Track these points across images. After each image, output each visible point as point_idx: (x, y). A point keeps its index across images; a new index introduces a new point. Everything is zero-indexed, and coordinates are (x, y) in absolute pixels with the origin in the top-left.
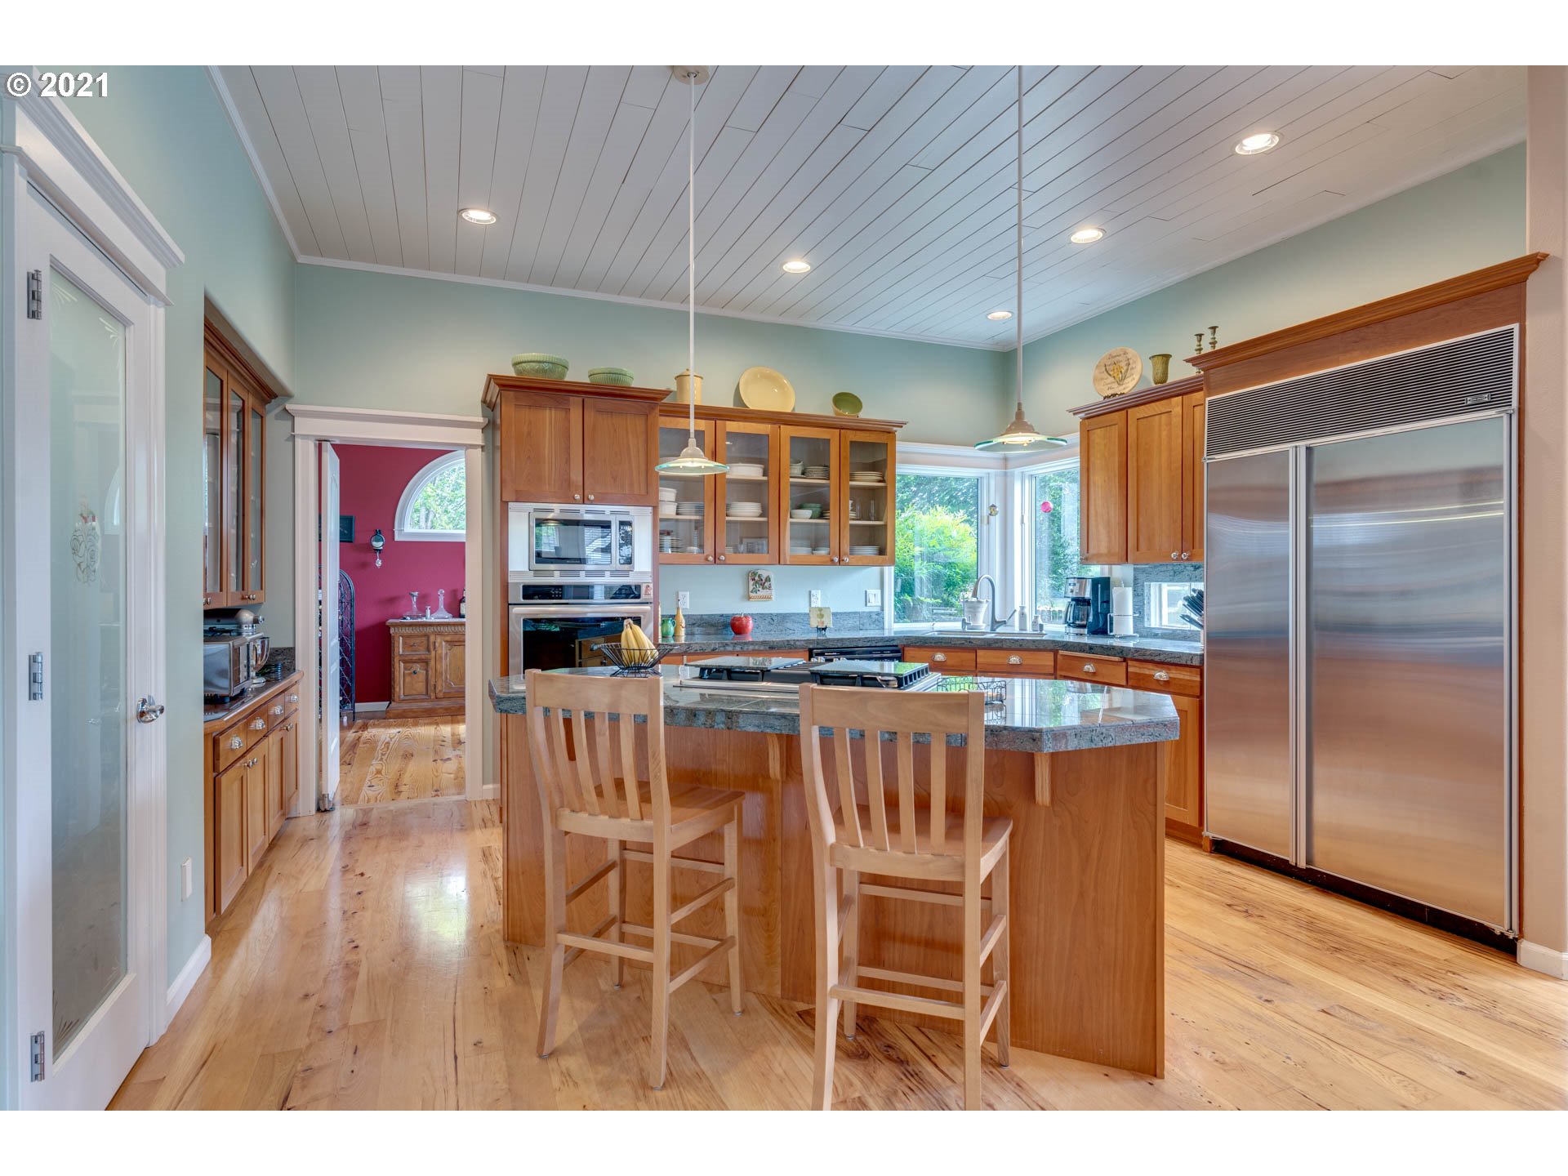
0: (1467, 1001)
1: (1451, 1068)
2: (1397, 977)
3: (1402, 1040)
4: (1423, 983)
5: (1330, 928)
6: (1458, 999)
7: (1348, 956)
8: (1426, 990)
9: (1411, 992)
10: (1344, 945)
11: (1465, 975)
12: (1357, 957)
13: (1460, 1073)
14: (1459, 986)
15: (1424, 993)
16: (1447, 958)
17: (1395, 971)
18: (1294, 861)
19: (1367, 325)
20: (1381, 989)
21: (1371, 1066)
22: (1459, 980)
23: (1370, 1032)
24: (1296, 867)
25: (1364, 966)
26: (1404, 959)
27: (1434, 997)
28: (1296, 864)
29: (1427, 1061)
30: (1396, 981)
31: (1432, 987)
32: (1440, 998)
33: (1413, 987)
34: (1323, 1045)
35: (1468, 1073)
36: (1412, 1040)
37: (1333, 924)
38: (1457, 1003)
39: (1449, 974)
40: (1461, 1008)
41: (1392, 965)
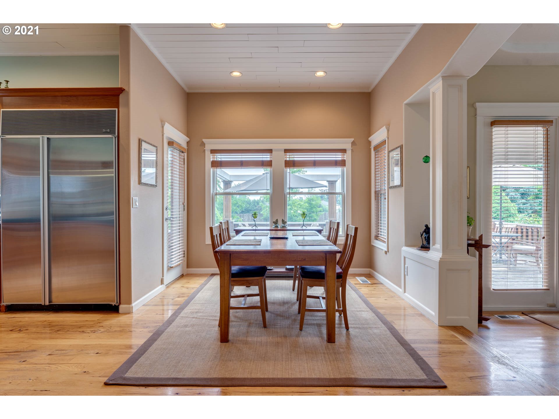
0: (102, 330)
1: (94, 353)
2: (80, 332)
3: (79, 351)
4: (88, 330)
5: (57, 323)
6: (100, 330)
7: (63, 331)
8: (90, 332)
9: (85, 334)
10: (62, 328)
11: (103, 322)
12: (66, 330)
13: (97, 353)
14: (101, 326)
15: (89, 333)
16: (98, 319)
17: (81, 330)
18: (44, 303)
19: (71, 96)
20: (74, 338)
21: (65, 366)
22: (101, 325)
23: (67, 354)
24: (45, 306)
25: (69, 332)
26: (83, 325)
27: (92, 333)
28: (45, 304)
29: (87, 355)
30: (80, 333)
31: (92, 330)
32: (94, 332)
33: (85, 333)
34: (47, 368)
35: (99, 352)
36: (82, 350)
37: (59, 322)
38: (99, 332)
39: (98, 324)
40: (101, 333)
41: (79, 329)
